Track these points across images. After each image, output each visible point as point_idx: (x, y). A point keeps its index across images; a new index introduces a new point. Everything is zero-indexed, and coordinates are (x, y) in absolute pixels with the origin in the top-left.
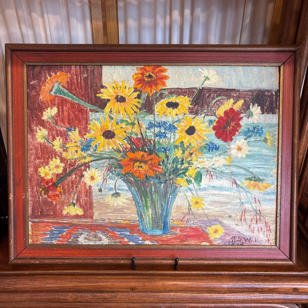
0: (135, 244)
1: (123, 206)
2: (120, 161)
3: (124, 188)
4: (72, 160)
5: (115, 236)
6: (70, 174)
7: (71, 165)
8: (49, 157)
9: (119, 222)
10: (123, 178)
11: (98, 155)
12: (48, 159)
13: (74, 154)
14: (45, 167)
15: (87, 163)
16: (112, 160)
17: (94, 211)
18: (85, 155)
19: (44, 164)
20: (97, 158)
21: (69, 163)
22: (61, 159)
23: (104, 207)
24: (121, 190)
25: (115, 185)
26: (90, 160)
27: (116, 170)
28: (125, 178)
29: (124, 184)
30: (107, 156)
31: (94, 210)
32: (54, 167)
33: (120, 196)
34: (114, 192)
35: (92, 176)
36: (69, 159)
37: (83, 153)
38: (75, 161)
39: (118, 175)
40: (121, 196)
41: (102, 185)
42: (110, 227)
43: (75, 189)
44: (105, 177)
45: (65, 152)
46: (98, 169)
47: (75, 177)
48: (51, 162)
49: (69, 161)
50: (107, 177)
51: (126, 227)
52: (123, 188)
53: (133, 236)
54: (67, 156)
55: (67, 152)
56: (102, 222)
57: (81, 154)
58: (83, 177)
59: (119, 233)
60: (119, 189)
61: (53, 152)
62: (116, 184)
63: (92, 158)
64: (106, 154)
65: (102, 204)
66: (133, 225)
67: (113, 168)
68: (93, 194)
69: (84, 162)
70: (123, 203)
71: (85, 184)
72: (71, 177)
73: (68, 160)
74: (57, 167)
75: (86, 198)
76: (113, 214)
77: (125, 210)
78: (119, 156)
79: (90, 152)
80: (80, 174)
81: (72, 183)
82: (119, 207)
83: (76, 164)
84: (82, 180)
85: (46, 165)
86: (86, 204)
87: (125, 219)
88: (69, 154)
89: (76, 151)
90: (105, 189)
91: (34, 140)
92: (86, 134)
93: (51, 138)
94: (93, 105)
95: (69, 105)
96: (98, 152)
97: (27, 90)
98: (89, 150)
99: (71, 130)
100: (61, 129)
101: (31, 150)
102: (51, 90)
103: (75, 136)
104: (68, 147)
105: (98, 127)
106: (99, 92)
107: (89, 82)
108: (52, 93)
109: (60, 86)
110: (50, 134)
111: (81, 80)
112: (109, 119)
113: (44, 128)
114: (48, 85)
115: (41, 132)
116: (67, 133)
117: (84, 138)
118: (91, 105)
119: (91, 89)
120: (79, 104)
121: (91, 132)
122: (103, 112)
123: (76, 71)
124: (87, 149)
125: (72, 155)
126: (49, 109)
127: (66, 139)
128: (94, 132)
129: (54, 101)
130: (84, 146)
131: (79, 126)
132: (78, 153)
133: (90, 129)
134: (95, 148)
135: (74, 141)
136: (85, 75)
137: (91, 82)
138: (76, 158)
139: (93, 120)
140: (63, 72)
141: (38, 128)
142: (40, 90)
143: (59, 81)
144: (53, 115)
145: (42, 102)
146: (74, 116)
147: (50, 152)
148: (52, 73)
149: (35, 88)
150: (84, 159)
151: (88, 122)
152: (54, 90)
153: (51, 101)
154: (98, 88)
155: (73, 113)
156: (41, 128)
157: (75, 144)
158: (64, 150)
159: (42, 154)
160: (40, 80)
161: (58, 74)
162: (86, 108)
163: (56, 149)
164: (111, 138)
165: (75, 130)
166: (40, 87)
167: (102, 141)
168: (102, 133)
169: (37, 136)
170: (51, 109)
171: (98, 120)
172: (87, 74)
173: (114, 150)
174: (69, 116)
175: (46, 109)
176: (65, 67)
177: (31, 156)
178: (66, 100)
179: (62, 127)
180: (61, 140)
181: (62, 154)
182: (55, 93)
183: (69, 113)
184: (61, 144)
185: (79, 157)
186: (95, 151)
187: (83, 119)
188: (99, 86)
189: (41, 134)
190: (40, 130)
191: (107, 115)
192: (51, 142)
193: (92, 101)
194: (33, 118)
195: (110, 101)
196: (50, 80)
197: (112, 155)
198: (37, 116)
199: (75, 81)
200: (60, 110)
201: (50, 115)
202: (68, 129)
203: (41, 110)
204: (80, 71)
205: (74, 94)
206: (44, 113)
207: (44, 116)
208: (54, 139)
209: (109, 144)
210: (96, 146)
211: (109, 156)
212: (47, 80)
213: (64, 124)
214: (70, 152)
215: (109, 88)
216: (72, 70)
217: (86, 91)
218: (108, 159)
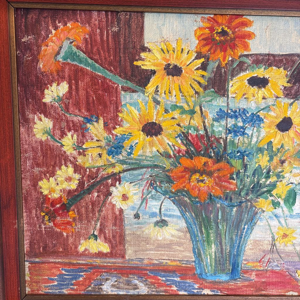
0: (187, 294)
1: (171, 241)
2: (168, 171)
3: (175, 214)
4: (92, 169)
5: (158, 283)
6: (89, 191)
7: (90, 177)
8: (55, 163)
9: (164, 263)
10: (173, 199)
11: (134, 161)
12: (54, 167)
13: (96, 159)
14: (49, 179)
15: (116, 174)
16: (156, 170)
17: (126, 247)
18: (113, 161)
19: (48, 175)
20: (133, 167)
21: (88, 173)
22: (75, 167)
23: (142, 241)
24: (170, 216)
25: (160, 209)
26: (121, 170)
27: (163, 185)
28: (176, 198)
29: (175, 207)
30: (149, 163)
31: (127, 245)
32: (63, 179)
33: (167, 225)
34: (158, 219)
35: (124, 194)
36: (87, 168)
37: (110, 158)
38: (98, 169)
39: (165, 193)
40: (169, 225)
41: (139, 208)
42: (151, 270)
43: (97, 214)
44: (144, 197)
45: (81, 157)
46: (134, 184)
47: (98, 196)
48: (59, 172)
49: (88, 170)
50: (148, 197)
51: (175, 271)
52: (172, 213)
53: (186, 283)
54: (84, 163)
55: (85, 155)
56: (139, 263)
57: (108, 160)
58: (110, 195)
59: (164, 279)
60: (166, 215)
61: (62, 155)
62: (162, 207)
63: (125, 166)
64: (146, 160)
65: (139, 236)
66: (186, 267)
67: (158, 183)
68: (126, 222)
69: (113, 172)
70: (173, 236)
71: (114, 206)
72: (91, 195)
73: (86, 170)
74: (69, 179)
75: (114, 228)
76: (156, 252)
77: (174, 247)
78: (168, 164)
79: (121, 156)
80: (105, 190)
81: (93, 204)
82: (165, 242)
83: (98, 175)
84: (109, 200)
85: (50, 177)
86: (114, 237)
87: (175, 259)
88: (88, 159)
89: (99, 154)
90: (145, 214)
91: (31, 136)
92: (116, 128)
93: (58, 132)
94: (127, 80)
95: (87, 79)
96: (134, 157)
97: (16, 51)
98: (121, 153)
99: (92, 121)
100: (75, 119)
101: (26, 152)
102: (58, 53)
103: (98, 131)
104: (86, 149)
105: (136, 117)
106: (137, 58)
107: (122, 40)
108: (60, 58)
109: (73, 47)
110: (57, 127)
111: (108, 36)
112: (152, 104)
113: (47, 117)
114: (52, 44)
115: (42, 122)
116: (84, 126)
117: (113, 135)
118: (123, 80)
119: (124, 53)
120: (104, 78)
121: (124, 125)
122: (144, 92)
123: (100, 21)
124: (117, 151)
125: (92, 161)
126: (54, 85)
127: (84, 136)
128: (128, 125)
129: (63, 71)
130: (113, 147)
131: (105, 115)
132: (102, 158)
133: (122, 120)
134: (129, 151)
135: (95, 139)
136: (115, 29)
137: (125, 40)
138: (100, 167)
139: (128, 105)
140: (78, 21)
141: (36, 117)
142: (39, 53)
143: (71, 37)
144: (61, 95)
145: (42, 73)
146: (96, 97)
147: (56, 155)
148: (59, 23)
149: (31, 50)
150: (112, 168)
151: (120, 109)
152: (62, 54)
153: (58, 72)
154: (137, 51)
155: (95, 92)
156: (42, 116)
157: (98, 144)
158: (80, 154)
159: (44, 158)
160: (39, 35)
161: (69, 25)
162: (116, 85)
163: (66, 151)
164: (156, 136)
165: (97, 121)
166: (39, 47)
167: (141, 139)
168: (141, 127)
169: (34, 130)
170: (58, 84)
171: (135, 104)
172: (119, 27)
173: (160, 154)
174: (87, 98)
175: (48, 85)
176: (80, 14)
177: (26, 162)
178: (82, 70)
179: (76, 115)
180: (75, 136)
181: (77, 160)
182: (65, 58)
183: (87, 92)
184: (75, 143)
185: (104, 165)
186: (130, 156)
187: (111, 103)
188: (138, 47)
189: (42, 127)
190: (40, 120)
191: (150, 97)
192: (58, 139)
193: (126, 74)
194: (27, 99)
195: (156, 74)
196: (56, 35)
197: (156, 162)
198: (34, 97)
199: (99, 38)
200: (74, 87)
201: (56, 95)
202: (87, 118)
203: (41, 87)
204: (107, 21)
205: (96, 61)
206: (46, 91)
207: (46, 96)
208: (63, 134)
209: (152, 144)
210: (131, 147)
211: (151, 163)
212: (50, 36)
213: (80, 110)
214: (90, 157)
215: (154, 51)
216: (93, 20)
217: (116, 56)
218: (150, 167)
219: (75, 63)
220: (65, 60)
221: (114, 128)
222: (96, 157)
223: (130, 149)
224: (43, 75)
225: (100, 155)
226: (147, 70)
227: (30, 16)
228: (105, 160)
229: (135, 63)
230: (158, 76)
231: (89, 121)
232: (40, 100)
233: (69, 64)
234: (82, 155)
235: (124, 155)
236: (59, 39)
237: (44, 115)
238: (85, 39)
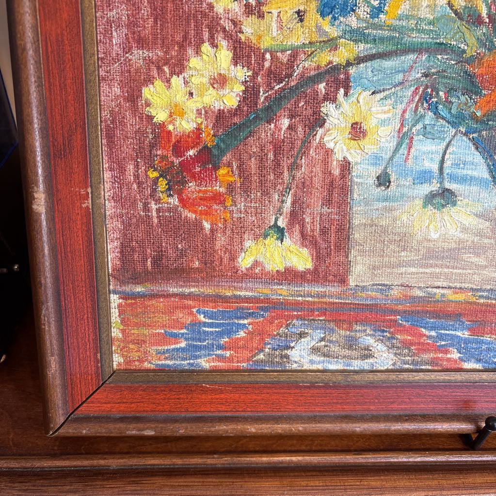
0: (481, 368)
1: (460, 241)
2: (470, 61)
3: (475, 174)
4: (279, 54)
5: (419, 344)
6: (269, 114)
7: (274, 75)
8: (185, 38)
9: (438, 297)
10: (475, 135)
11: (386, 33)
12: (182, 47)
13: (290, 26)
14: (168, 81)
15: (339, 69)
16: (439, 57)
17: (351, 257)
18: (333, 32)
19: (166, 69)
20: (381, 48)
21: (267, 64)
22: (235, 48)
23: (390, 241)
24: (464, 180)
25: (442, 162)
26: (351, 57)
27: (453, 100)
28: (484, 133)
29: (478, 158)
30: (424, 38)
31: (353, 253)
32: (205, 80)
33: (454, 204)
34: (435, 187)
35: (356, 123)
36: (266, 51)
37: (326, 25)
38: (294, 56)
39: (456, 121)
40: (459, 203)
41: (391, 159)
42: (405, 312)
43: (286, 174)
44: (405, 129)
45: (253, 19)
46: (382, 95)
47: (290, 128)
48: (194, 62)
49: (268, 56)
50: (414, 130)
51: (460, 315)
52: (470, 172)
53: (482, 342)
54: (260, 37)
55: (261, 16)
56: (378, 295)
57: (319, 29)
58: (321, 126)
59: (433, 333)
60: (453, 178)
61: (204, 15)
62: (447, 157)
63: (362, 46)
64: (418, 31)
65: (385, 230)
66: (487, 305)
67: (441, 94)
68: (355, 196)
69: (330, 62)
70: (465, 229)
71: (329, 153)
72: (273, 125)
73: (264, 55)
74: (220, 81)
75: (325, 210)
76: (421, 270)
77: (465, 256)
78: (472, 41)
79: (354, 19)
80: (310, 112)
81: (278, 148)
82: (446, 245)
83: (294, 71)
84: (318, 137)
85: (172, 74)
86: (324, 232)
87: (463, 285)
88: (269, 27)
89: (298, 12)
90: (403, 174)
96: (389, 22)
98: (354, 11)
101: (110, 4)
124: (344, 5)
125: (279, 32)
132: (306, 23)
134: (376, 3)
138: (298, 47)
147: (189, 15)
150: (330, 51)
158: (249, 10)
159: (157, 24)
163: (215, 4)
173: (456, 13)
177: (111, 34)
181: (240, 28)
185: (310, 42)
186: (378, 17)
197: (443, 35)
211: (429, 38)
214: (274, 20)
218: (427, 50)
222: (290, 21)
225: (300, 16)
228: (314, 30)
234: (255, 14)
235: (362, 16)
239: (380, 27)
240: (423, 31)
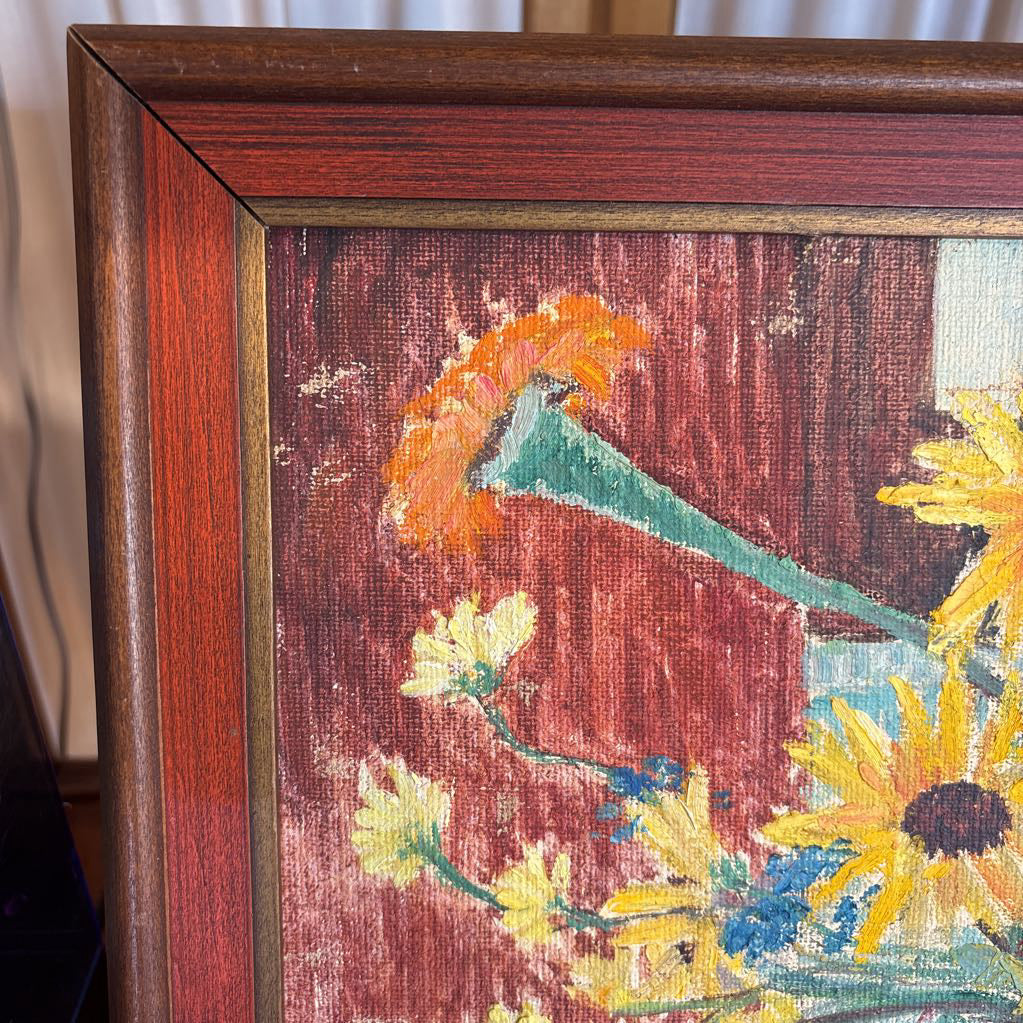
8: (458, 994)
11: (857, 979)
12: (451, 1011)
13: (666, 969)
16: (966, 1016)
18: (751, 978)
20: (849, 1004)
22: (556, 1012)
26: (789, 1020)
30: (933, 985)
36: (618, 1015)
37: (736, 965)
45: (593, 961)
54: (606, 992)
55: (608, 954)
57: (723, 973)
61: (495, 956)
63: (809, 1001)
64: (921, 972)
79: (793, 955)
88: (624, 974)
89: (682, 947)
91: (335, 864)
92: (772, 818)
93: (477, 846)
94: (840, 579)
95: (633, 580)
96: (861, 959)
97: (272, 445)
98: (791, 941)
99: (650, 784)
100: (567, 777)
101: (310, 940)
102: (488, 451)
103: (679, 833)
104: (617, 921)
105: (876, 761)
106: (896, 467)
107: (820, 380)
108: (496, 476)
109: (567, 420)
110: (473, 820)
111: (746, 363)
112: (964, 696)
113: (422, 772)
114: (457, 406)
115: (395, 800)
116: (609, 813)
117: (753, 850)
118: (821, 582)
119: (832, 446)
120: (723, 572)
121: (814, 804)
122: (922, 639)
123: (708, 285)
124: (772, 932)
125: (644, 981)
126: (465, 609)
127: (605, 858)
128: (837, 801)
129: (511, 540)
130: (750, 910)
131: (719, 753)
132: (697, 964)
133: (803, 779)
134: (835, 927)
135: (665, 872)
136: (788, 324)
137: (834, 380)
138: (681, 1007)
139: (839, 705)
140: (593, 288)
141: (365, 772)
142: (388, 452)
143: (554, 372)
144: (497, 658)
145: (401, 553)
146: (674, 666)
147: (466, 957)
148: (496, 298)
149: (345, 435)
150: (746, 1011)
151: (796, 721)
152: (509, 454)
153: (484, 545)
154: (896, 433)
155: (672, 641)
156: (398, 766)
157: (675, 897)
158: (583, 946)
159: (402, 972)
160: (391, 360)
161: (547, 307)
162: (781, 608)
163: (517, 938)
164: (977, 849)
165: (676, 788)
166: (390, 421)
167: (899, 871)
168: (902, 806)
169: (356, 837)
170: (485, 607)
171: (876, 700)
172: (806, 313)
173: (994, 939)
174: (632, 672)
175: (434, 613)
176: (608, 251)
177: (312, 990)
178: (608, 533)
179: (570, 759)
180: (563, 863)
181: (567, 976)
182: (521, 476)
183: (632, 644)
184: (564, 896)
185: (705, 998)
186: (839, 951)
187: (750, 697)
188: (903, 416)
189: (398, 822)
190: (388, 784)
191: (954, 661)
192: (474, 880)
193: (834, 548)
194: (321, 684)
195: (989, 548)
196: (477, 361)
197: (971, 977)
198: (357, 670)
199: (699, 369)
200: (563, 619)
201: (472, 662)
202: (626, 774)
203: (396, 619)
204: (746, 283)
205: (683, 490)
206: (421, 642)
207: (417, 667)
208: (502, 854)
209: (951, 894)
210: (847, 910)
211: (943, 984)
212: (447, 363)
213: (590, 734)
214: (633, 960)
215: (985, 435)
216: (673, 278)
217: (785, 462)
218: (940, 1005)
219: (573, 499)
220: (521, 485)
221: (765, 818)
222: (665, 961)
223: (837, 919)
224: (404, 560)
225: (686, 952)
226: (941, 527)
227: (343, 267)
228: (713, 976)
229: (885, 495)
230: (999, 557)
231: (638, 785)
232: (390, 686)
233: (540, 503)
234: (595, 952)
235: (807, 950)
236: (495, 380)
237: (407, 760)
238: (631, 380)
239: (845, 968)
240: (931, 972)
